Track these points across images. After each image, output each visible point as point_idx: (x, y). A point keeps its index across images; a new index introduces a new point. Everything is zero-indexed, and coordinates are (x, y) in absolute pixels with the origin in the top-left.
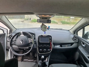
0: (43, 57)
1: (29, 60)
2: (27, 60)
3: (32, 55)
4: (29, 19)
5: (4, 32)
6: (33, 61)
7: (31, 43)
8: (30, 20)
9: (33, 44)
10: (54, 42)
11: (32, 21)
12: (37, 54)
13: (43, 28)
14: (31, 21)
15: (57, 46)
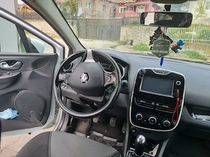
0: (141, 139)
1: (105, 138)
2: (101, 135)
3: (114, 126)
4: (130, 42)
5: (55, 51)
6: (116, 143)
7: (112, 86)
8: (131, 44)
9: (116, 90)
10: (191, 101)
11: (136, 47)
12: (128, 125)
13: (158, 46)
14: (133, 48)
15: (199, 117)
